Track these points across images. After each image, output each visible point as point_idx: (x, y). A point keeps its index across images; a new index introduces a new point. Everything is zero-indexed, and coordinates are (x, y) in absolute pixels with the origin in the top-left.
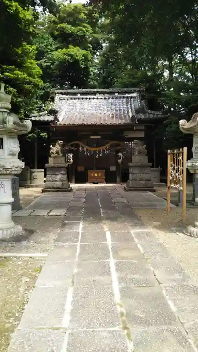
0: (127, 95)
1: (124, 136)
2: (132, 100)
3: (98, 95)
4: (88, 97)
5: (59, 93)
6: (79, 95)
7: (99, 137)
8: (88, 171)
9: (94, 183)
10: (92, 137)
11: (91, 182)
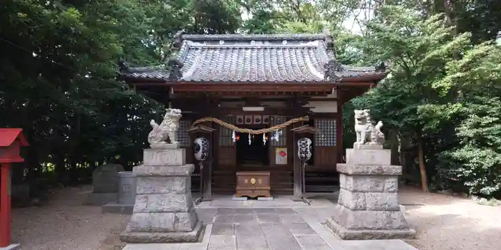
0: (302, 44)
1: (308, 109)
2: (310, 51)
3: (253, 44)
4: (237, 45)
5: (188, 39)
6: (222, 43)
7: (261, 109)
8: (237, 174)
9: (249, 198)
10: (245, 109)
11: (243, 196)
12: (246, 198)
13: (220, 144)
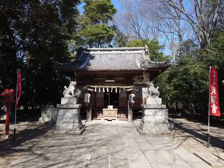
1: (134, 81)
3: (113, 52)
4: (106, 52)
6: (99, 52)
7: (113, 81)
8: (103, 109)
9: (108, 120)
10: (107, 81)
11: (105, 120)
12: (107, 120)
13: (97, 97)
